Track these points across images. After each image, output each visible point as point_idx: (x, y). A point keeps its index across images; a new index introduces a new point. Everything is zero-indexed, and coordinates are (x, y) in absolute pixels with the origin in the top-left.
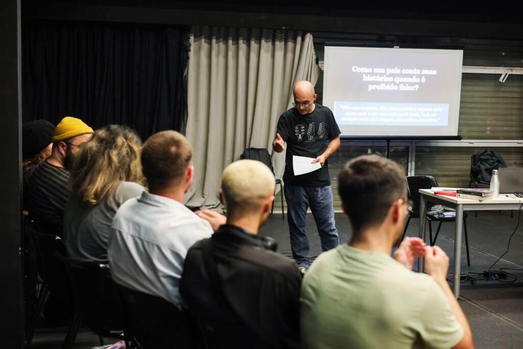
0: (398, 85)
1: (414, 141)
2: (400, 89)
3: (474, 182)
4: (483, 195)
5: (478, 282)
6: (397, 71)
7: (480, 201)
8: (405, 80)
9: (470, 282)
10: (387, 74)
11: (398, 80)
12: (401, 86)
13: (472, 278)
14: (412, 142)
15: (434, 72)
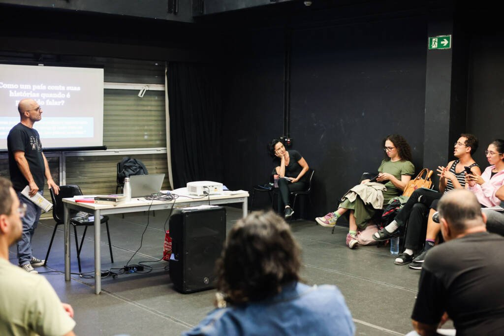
0: (45, 100)
1: (63, 152)
2: (47, 104)
3: (120, 187)
4: (117, 200)
5: (119, 276)
6: (42, 87)
7: (115, 206)
8: (51, 95)
9: (112, 277)
10: (34, 89)
11: (44, 95)
12: (48, 101)
13: (113, 273)
14: (62, 153)
15: (79, 89)
